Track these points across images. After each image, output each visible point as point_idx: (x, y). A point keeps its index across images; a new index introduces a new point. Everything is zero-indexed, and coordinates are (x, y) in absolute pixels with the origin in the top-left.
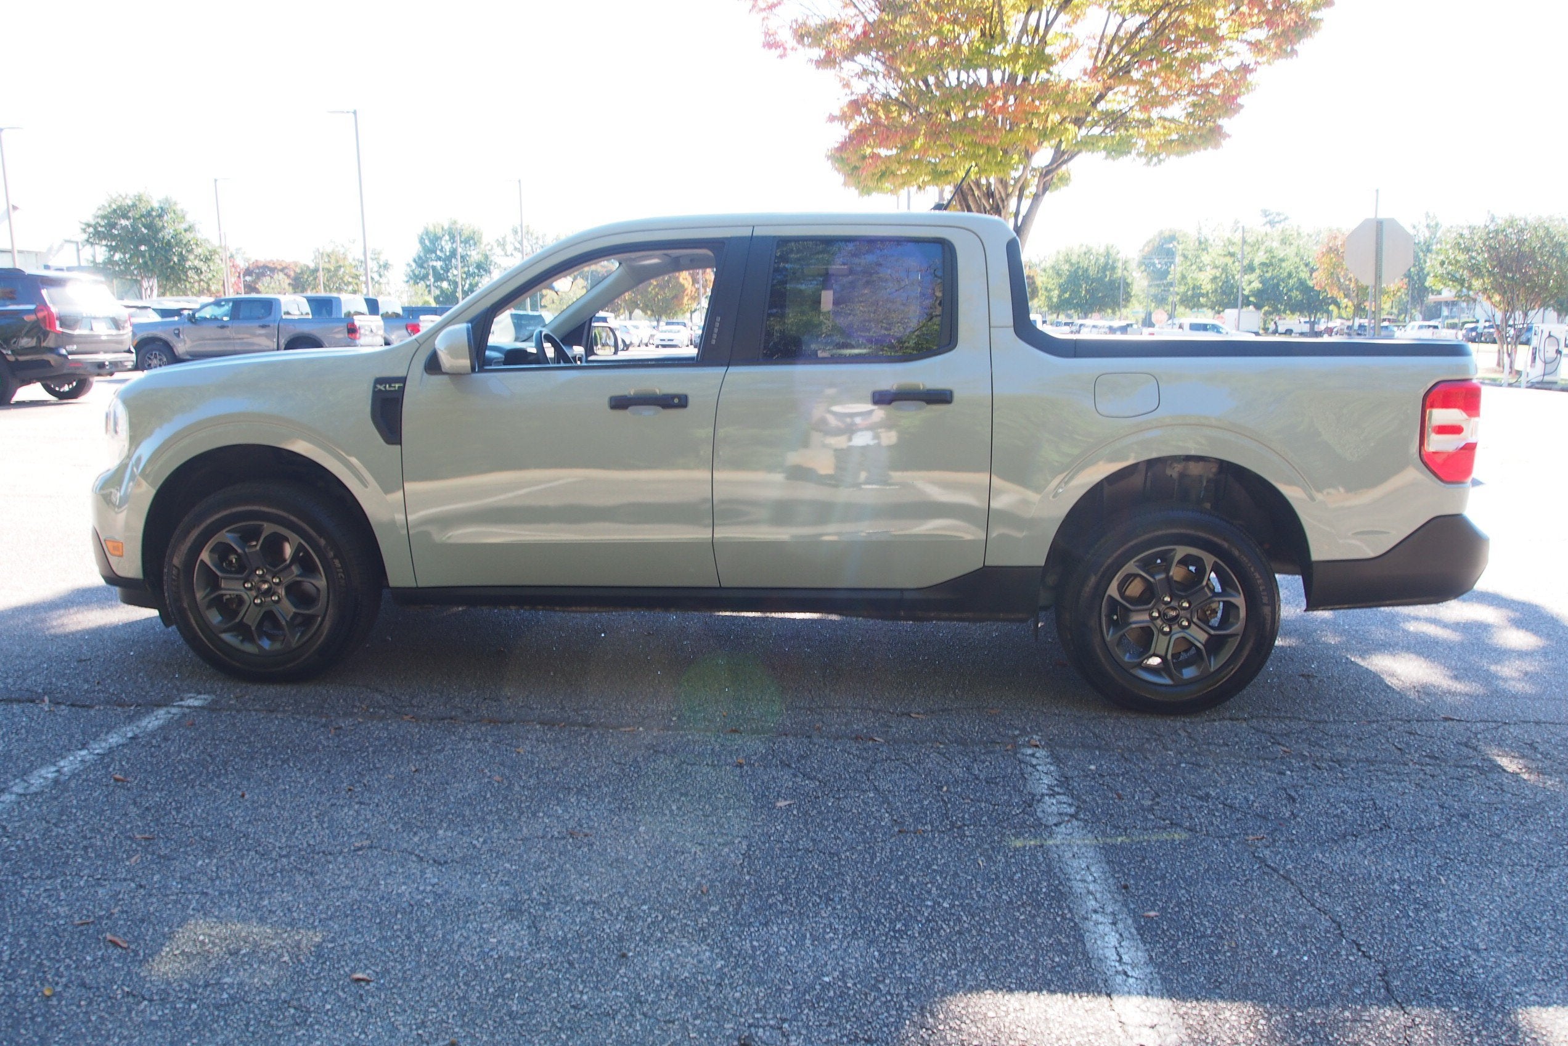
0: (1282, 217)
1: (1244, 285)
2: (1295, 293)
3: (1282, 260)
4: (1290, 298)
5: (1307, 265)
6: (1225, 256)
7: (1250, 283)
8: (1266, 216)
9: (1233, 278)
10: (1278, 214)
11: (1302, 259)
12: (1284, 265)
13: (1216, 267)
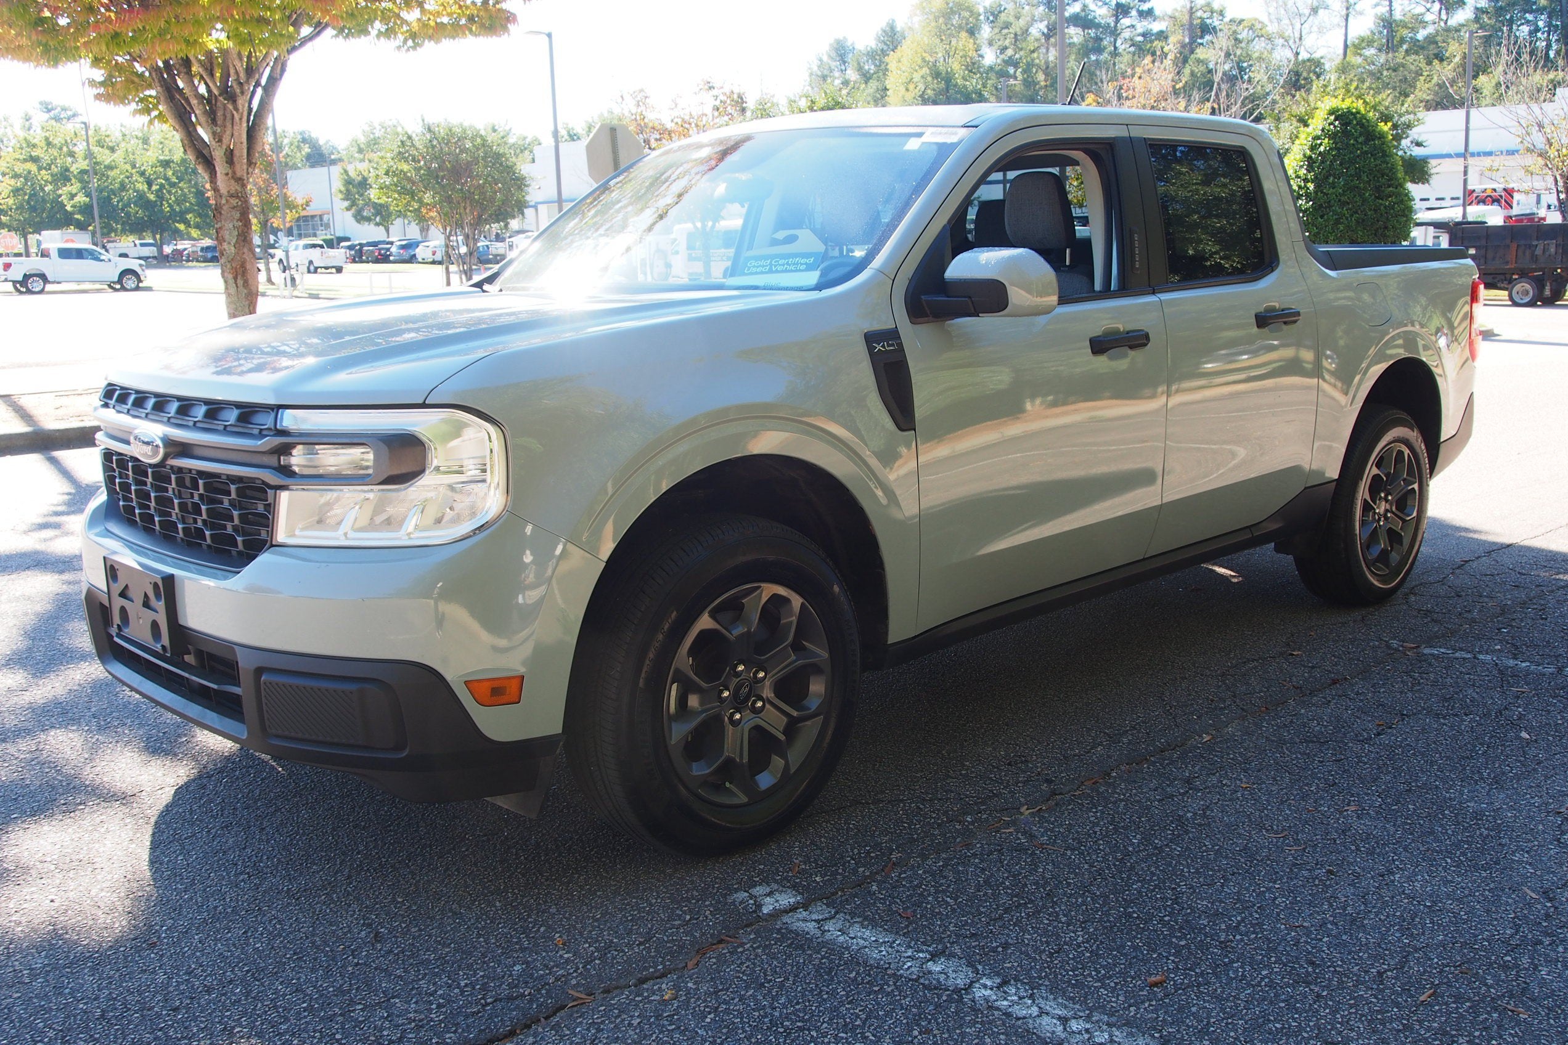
0: (70, 113)
1: (64, 199)
2: (133, 209)
3: (110, 168)
4: (128, 214)
5: (142, 174)
6: (25, 160)
7: (72, 196)
8: (49, 111)
9: (42, 189)
10: (64, 109)
11: (134, 166)
12: (111, 173)
13: (16, 176)
